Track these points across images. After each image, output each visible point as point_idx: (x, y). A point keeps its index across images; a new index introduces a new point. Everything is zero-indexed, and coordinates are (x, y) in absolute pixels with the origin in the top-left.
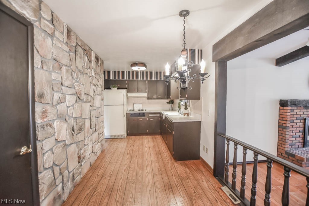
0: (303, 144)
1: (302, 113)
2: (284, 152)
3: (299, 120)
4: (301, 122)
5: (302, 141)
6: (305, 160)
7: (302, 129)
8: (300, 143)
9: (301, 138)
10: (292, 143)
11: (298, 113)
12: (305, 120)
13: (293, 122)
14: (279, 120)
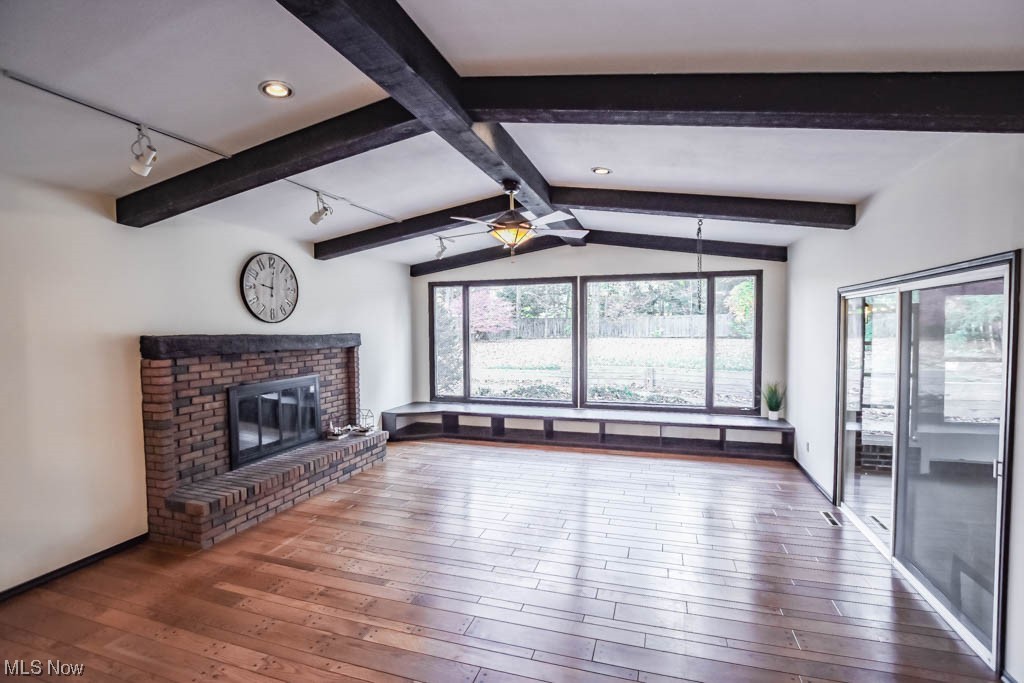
0: (228, 461)
1: (217, 374)
2: (162, 504)
3: (208, 394)
4: (217, 398)
5: (225, 454)
6: (206, 511)
7: (220, 419)
8: (220, 462)
9: (221, 447)
10: (194, 465)
11: (204, 375)
12: (227, 391)
13: (191, 403)
14: (144, 402)
